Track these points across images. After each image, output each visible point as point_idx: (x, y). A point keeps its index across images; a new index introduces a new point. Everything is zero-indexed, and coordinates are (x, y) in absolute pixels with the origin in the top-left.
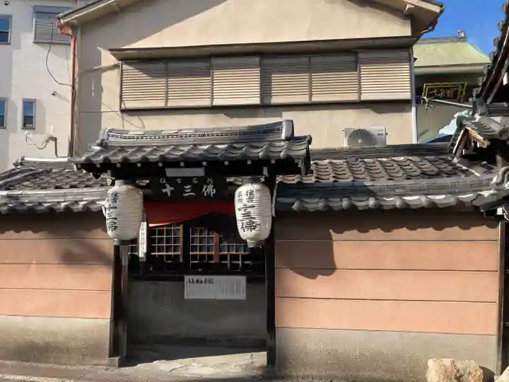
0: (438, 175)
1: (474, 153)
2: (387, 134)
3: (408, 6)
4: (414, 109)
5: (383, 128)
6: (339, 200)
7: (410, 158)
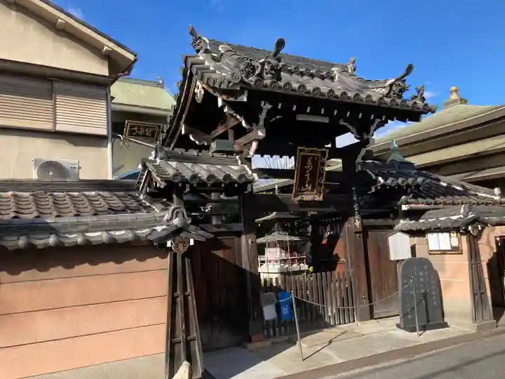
0: (124, 211)
1: (156, 191)
2: (80, 168)
3: (105, 48)
4: (109, 145)
5: (76, 161)
6: (16, 238)
7: (101, 193)
